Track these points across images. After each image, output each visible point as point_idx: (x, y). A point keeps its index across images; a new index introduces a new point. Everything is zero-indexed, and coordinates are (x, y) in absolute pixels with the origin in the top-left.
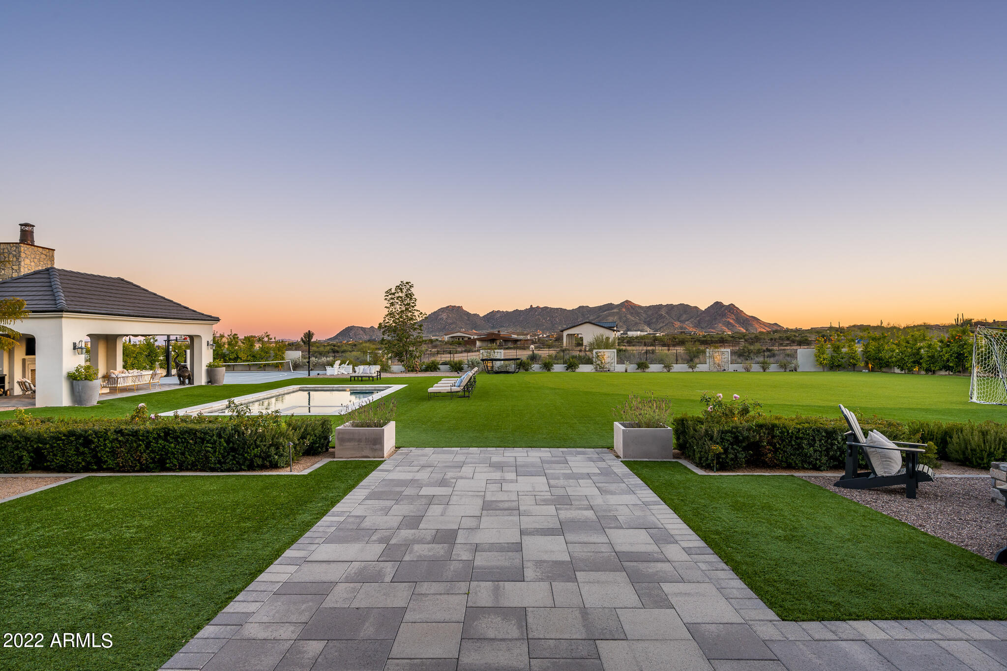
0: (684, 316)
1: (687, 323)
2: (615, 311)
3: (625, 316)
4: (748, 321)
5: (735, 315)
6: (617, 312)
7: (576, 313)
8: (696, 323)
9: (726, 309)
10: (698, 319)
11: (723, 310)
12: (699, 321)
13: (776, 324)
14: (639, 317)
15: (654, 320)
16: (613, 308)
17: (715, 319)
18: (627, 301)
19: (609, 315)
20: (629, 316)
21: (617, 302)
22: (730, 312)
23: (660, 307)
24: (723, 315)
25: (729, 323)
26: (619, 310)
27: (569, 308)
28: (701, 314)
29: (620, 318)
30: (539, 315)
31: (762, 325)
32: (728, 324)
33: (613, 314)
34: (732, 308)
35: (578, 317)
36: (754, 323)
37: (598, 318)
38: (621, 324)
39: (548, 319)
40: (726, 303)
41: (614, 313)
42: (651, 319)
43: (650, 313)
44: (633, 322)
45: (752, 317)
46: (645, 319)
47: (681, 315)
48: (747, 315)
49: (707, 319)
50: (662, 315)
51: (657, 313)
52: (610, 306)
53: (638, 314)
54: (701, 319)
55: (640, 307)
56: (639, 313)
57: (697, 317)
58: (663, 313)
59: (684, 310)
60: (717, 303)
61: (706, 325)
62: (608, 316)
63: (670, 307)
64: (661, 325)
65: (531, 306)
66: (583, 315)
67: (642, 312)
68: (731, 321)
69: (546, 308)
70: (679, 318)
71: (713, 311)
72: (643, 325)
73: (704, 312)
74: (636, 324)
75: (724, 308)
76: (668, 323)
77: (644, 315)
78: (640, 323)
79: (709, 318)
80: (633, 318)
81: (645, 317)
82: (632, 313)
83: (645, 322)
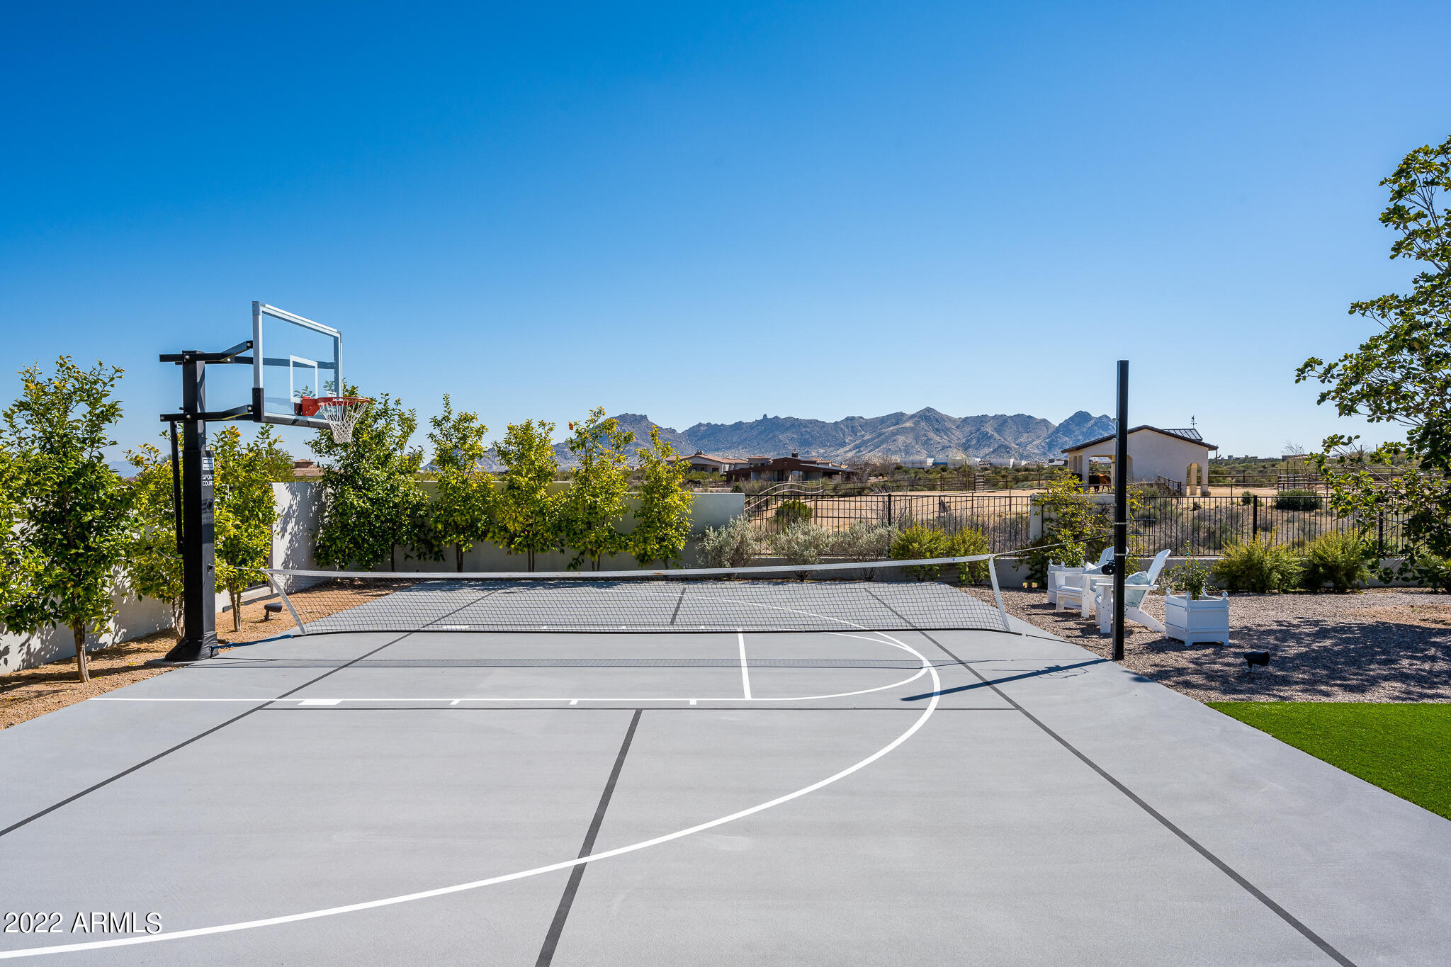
0: (1026, 435)
1: (1031, 447)
2: (908, 424)
3: (925, 435)
6: (912, 429)
7: (842, 429)
8: (1046, 448)
9: (1096, 424)
10: (1049, 439)
11: (1090, 425)
12: (1050, 445)
14: (949, 436)
15: (974, 442)
16: (903, 422)
17: (1078, 441)
18: (928, 409)
19: (898, 433)
20: (932, 435)
21: (910, 411)
22: (1101, 429)
23: (982, 420)
24: (1089, 434)
26: (915, 423)
27: (828, 419)
28: (1053, 431)
29: (917, 439)
33: (904, 431)
34: (1106, 425)
35: (844, 436)
37: (879, 437)
38: (917, 447)
39: (794, 437)
40: (1096, 414)
41: (906, 428)
42: (969, 440)
44: (940, 446)
46: (958, 439)
49: (1063, 440)
50: (987, 433)
51: (979, 429)
52: (898, 418)
53: (946, 431)
55: (950, 419)
56: (948, 429)
58: (989, 429)
59: (1025, 423)
60: (1080, 413)
62: (896, 435)
63: (1001, 420)
64: (988, 450)
65: (765, 416)
66: (853, 431)
67: (954, 427)
69: (791, 419)
70: (1016, 439)
71: (1072, 427)
72: (955, 450)
73: (1058, 430)
74: (944, 448)
75: (1092, 422)
76: (999, 447)
77: (957, 433)
78: (950, 447)
79: (1067, 439)
80: (938, 439)
81: (958, 437)
82: (938, 430)
83: (958, 445)
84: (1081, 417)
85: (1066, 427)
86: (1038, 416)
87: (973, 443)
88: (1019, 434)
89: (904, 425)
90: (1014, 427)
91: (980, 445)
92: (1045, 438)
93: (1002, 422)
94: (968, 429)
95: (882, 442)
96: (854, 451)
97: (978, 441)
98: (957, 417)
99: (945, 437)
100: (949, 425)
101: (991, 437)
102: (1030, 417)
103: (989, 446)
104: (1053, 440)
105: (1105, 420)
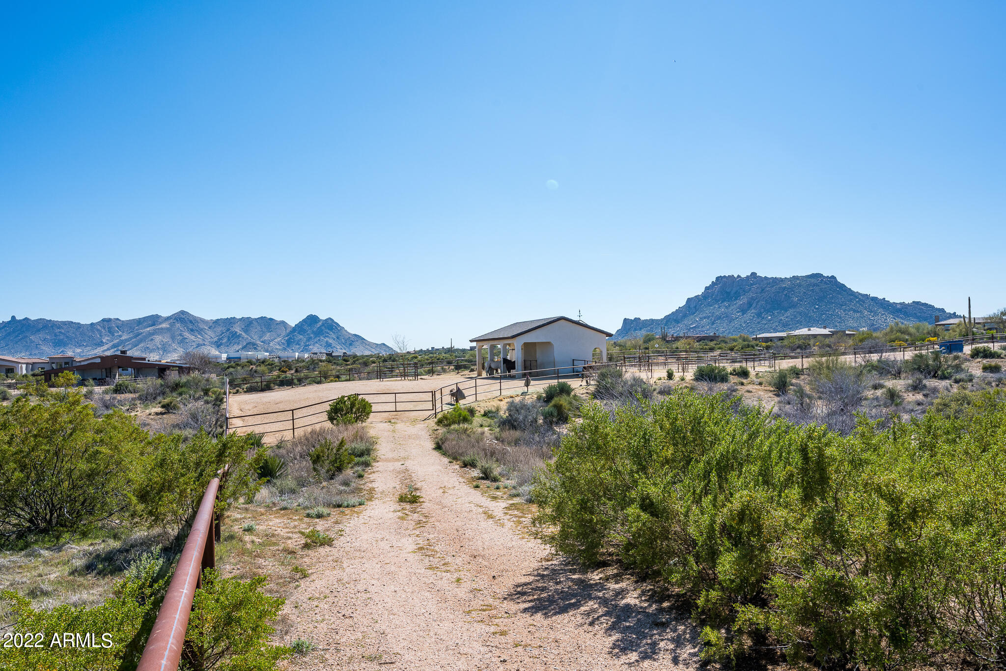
0: (269, 333)
1: (273, 344)
2: (164, 325)
3: (181, 335)
4: (350, 340)
5: (334, 333)
6: (167, 329)
9: (323, 325)
10: (287, 337)
11: (318, 325)
12: (288, 342)
13: (384, 344)
14: (202, 335)
15: (225, 340)
16: (160, 323)
18: (183, 312)
19: (154, 333)
20: (187, 334)
21: (165, 314)
22: (328, 328)
23: (231, 321)
24: (319, 333)
25: (328, 344)
26: (170, 324)
27: (83, 321)
28: (290, 331)
29: (173, 338)
31: (367, 347)
33: (161, 331)
34: (331, 325)
36: (355, 341)
38: (174, 346)
40: (323, 317)
41: (162, 329)
42: (221, 339)
44: (195, 344)
45: (355, 335)
46: (211, 338)
48: (350, 334)
50: (236, 332)
51: (228, 330)
52: (154, 320)
53: (200, 331)
55: (203, 321)
56: (202, 330)
58: (237, 329)
59: (267, 323)
60: (311, 317)
67: (206, 328)
68: (331, 341)
69: (43, 321)
70: (261, 337)
71: (305, 327)
72: (209, 348)
73: (294, 329)
74: (199, 345)
75: (320, 323)
76: (247, 344)
77: (210, 333)
78: (204, 345)
79: (302, 337)
80: (193, 337)
81: (211, 335)
82: (192, 330)
83: (212, 343)
84: (312, 319)
85: (300, 328)
86: (278, 318)
87: (224, 342)
88: (263, 333)
89: (160, 326)
90: (259, 328)
91: (231, 343)
92: (284, 337)
93: (248, 323)
94: (219, 329)
95: (140, 341)
96: (113, 350)
97: (229, 339)
98: (209, 319)
99: (199, 336)
100: (202, 326)
101: (240, 336)
102: (271, 319)
103: (238, 344)
104: (290, 338)
105: (330, 322)
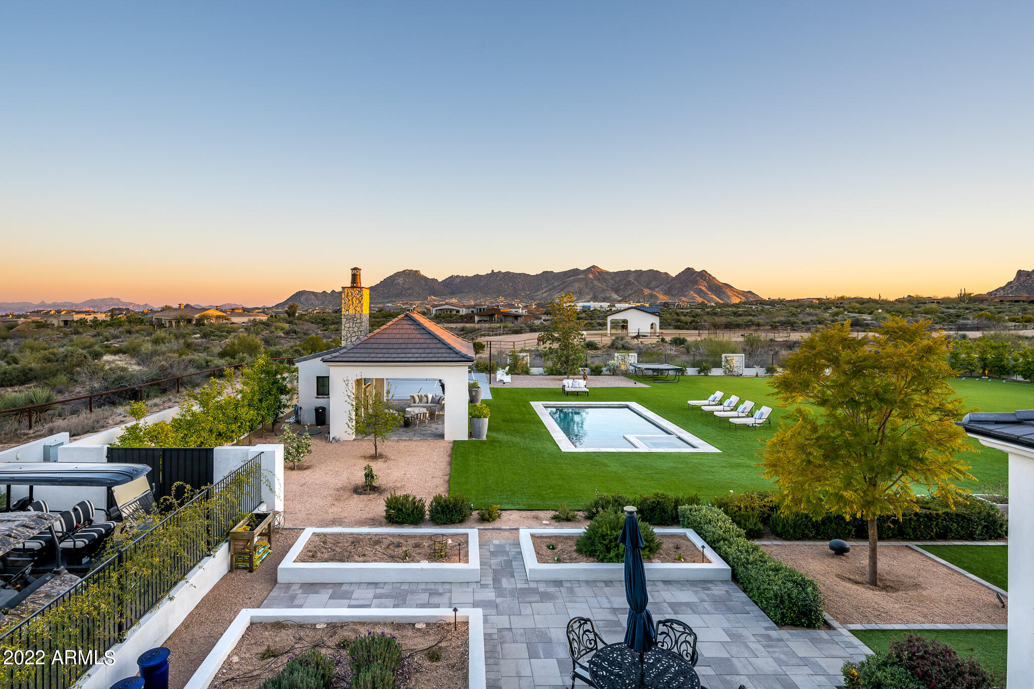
0: (654, 283)
1: (656, 290)
2: (581, 276)
4: (720, 289)
5: (707, 282)
6: (583, 278)
7: (540, 279)
8: (665, 290)
9: (698, 275)
10: (668, 286)
11: (694, 276)
12: (669, 289)
14: (606, 283)
15: (622, 287)
16: (578, 274)
17: (687, 286)
18: (594, 267)
20: (596, 282)
21: (583, 267)
22: (701, 278)
23: (627, 273)
24: (695, 282)
25: (701, 290)
26: (585, 275)
27: (533, 273)
28: (672, 281)
29: (586, 285)
30: (501, 280)
31: (735, 293)
32: (700, 292)
33: (579, 280)
34: (704, 274)
35: (541, 283)
36: (727, 290)
37: (562, 284)
38: (587, 290)
39: (510, 285)
40: (698, 270)
41: (579, 278)
42: (619, 286)
43: (618, 279)
44: (600, 289)
45: (725, 284)
46: (612, 285)
47: (651, 282)
48: (720, 283)
49: (678, 286)
50: (631, 281)
51: (625, 279)
52: (575, 272)
53: (605, 280)
54: (671, 286)
55: (607, 273)
57: (666, 285)
58: (631, 279)
59: (654, 275)
60: (688, 269)
61: (676, 292)
62: (574, 282)
63: (639, 273)
64: (630, 292)
65: (493, 270)
66: (547, 280)
67: (610, 278)
68: (704, 288)
69: (508, 273)
71: (683, 277)
72: (610, 292)
73: (674, 279)
74: (604, 290)
76: (638, 290)
77: (612, 281)
78: (607, 290)
79: (680, 285)
80: (600, 285)
81: (613, 283)
82: (600, 279)
83: (612, 289)
84: (689, 272)
85: (679, 278)
86: (663, 270)
90: (648, 278)
93: (640, 275)
95: (565, 288)
97: (624, 286)
98: (612, 271)
100: (607, 276)
101: (632, 284)
102: (657, 271)
105: (704, 273)
